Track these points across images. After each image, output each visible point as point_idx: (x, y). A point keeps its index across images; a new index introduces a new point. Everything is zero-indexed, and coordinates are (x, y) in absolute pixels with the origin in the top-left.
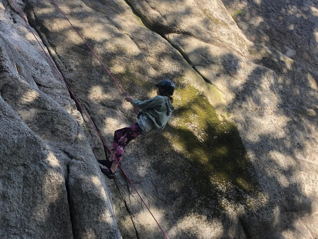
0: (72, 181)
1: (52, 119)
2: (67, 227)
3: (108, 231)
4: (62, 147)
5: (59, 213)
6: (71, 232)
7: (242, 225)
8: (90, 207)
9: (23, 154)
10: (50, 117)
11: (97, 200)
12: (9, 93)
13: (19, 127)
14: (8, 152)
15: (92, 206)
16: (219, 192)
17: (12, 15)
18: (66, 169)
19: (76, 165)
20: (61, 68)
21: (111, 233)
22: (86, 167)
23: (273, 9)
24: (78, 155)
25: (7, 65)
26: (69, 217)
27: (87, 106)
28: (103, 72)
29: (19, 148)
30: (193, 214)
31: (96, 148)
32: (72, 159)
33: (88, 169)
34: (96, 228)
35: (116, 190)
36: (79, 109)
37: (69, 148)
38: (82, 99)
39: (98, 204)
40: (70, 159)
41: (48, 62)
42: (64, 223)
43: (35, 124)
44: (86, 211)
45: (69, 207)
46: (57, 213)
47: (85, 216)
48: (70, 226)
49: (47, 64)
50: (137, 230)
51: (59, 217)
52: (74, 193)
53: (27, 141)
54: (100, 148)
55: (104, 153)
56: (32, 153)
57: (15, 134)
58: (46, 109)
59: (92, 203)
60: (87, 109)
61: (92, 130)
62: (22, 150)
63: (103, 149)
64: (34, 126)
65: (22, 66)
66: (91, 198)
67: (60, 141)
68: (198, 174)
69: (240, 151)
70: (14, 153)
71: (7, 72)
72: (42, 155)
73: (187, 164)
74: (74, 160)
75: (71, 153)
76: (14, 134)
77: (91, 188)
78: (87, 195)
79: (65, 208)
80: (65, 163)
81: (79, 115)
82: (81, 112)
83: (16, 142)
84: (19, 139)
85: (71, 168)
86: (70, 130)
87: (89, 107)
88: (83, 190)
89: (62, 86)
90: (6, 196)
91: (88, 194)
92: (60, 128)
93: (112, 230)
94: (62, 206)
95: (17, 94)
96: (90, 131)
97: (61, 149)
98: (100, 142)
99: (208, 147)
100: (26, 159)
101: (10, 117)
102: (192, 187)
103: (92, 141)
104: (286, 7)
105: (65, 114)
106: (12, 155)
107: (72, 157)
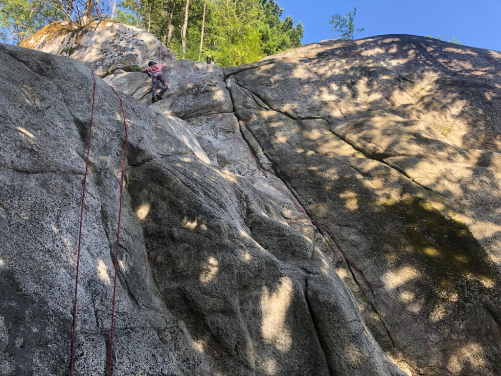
0: (310, 293)
1: (290, 243)
2: (312, 335)
3: (350, 335)
4: (300, 265)
5: (303, 323)
6: (317, 338)
7: (491, 315)
8: (329, 315)
9: (264, 276)
10: (289, 242)
11: (335, 308)
12: (256, 228)
13: (258, 254)
14: (251, 275)
15: (331, 314)
16: (459, 286)
17: (264, 173)
18: (304, 284)
19: (312, 279)
20: (302, 203)
21: (353, 336)
22: (322, 279)
23: (478, 118)
24: (314, 270)
25: (253, 208)
26: (313, 325)
27: (326, 228)
28: (335, 199)
29: (260, 271)
30: (437, 309)
31: (339, 262)
32: (309, 274)
33: (323, 281)
34: (338, 333)
35: (363, 295)
36: (321, 232)
37: (306, 265)
38: (321, 223)
39: (336, 312)
40: (308, 275)
41: (292, 200)
42: (308, 331)
43: (279, 249)
44: (326, 319)
45: (311, 317)
46: (301, 323)
47: (327, 323)
48: (315, 333)
49: (292, 202)
50: (388, 329)
51: (304, 326)
52: (314, 304)
53: (266, 265)
54: (343, 261)
55: (347, 265)
56: (272, 273)
57: (256, 260)
58: (285, 236)
59: (331, 311)
60: (327, 231)
61: (333, 247)
62: (263, 272)
63: (345, 261)
64: (278, 251)
65: (271, 207)
66: (329, 307)
67: (299, 260)
68: (435, 272)
69: (473, 245)
70: (256, 276)
71: (253, 212)
72: (280, 274)
73: (422, 264)
74: (311, 275)
75: (309, 269)
76: (254, 260)
77: (327, 297)
78: (325, 305)
79: (307, 318)
80: (303, 278)
81: (321, 237)
82: (322, 234)
83: (257, 266)
84: (259, 264)
85: (308, 282)
86: (306, 250)
87: (328, 228)
88: (321, 300)
89: (304, 216)
90: (256, 312)
91: (326, 303)
92: (298, 249)
93: (355, 333)
94: (305, 316)
95: (262, 228)
96: (332, 248)
97: (300, 267)
98: (342, 256)
99: (441, 246)
100: (267, 280)
101: (250, 246)
102: (431, 284)
103: (335, 256)
104: (491, 114)
105: (300, 238)
106: (255, 278)
107: (309, 273)
